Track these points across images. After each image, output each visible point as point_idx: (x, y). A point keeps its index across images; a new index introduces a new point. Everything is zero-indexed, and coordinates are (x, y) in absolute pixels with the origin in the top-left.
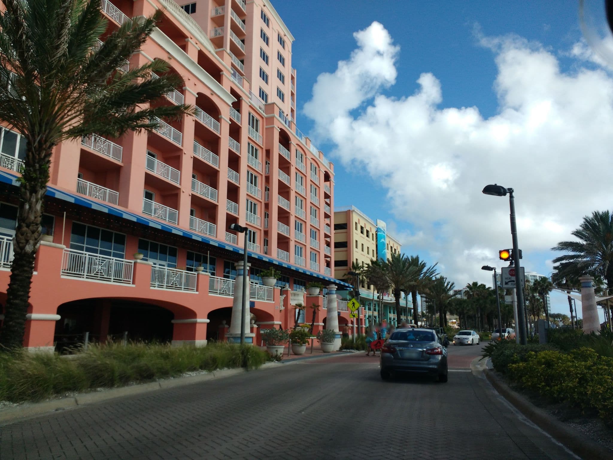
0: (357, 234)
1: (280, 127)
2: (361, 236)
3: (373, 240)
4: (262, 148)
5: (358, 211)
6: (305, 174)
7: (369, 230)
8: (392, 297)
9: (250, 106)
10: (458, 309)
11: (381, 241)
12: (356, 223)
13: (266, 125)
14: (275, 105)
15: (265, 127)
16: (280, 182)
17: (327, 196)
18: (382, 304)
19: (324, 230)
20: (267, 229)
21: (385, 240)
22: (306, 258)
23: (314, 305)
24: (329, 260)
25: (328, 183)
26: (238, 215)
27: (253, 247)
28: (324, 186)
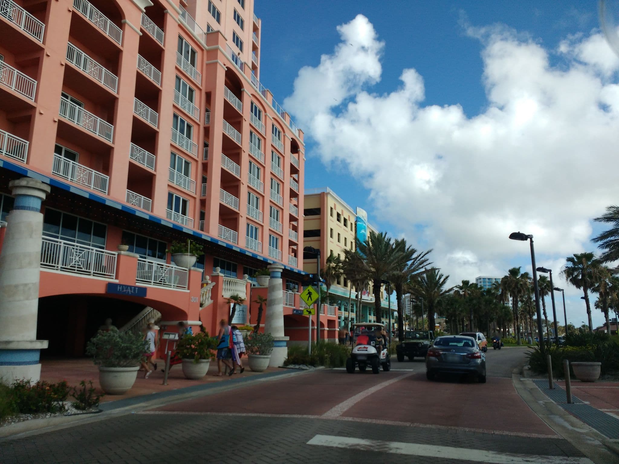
0: (333, 222)
1: (227, 66)
2: (337, 225)
3: (351, 230)
4: (200, 90)
5: (335, 195)
6: (264, 136)
7: (347, 218)
8: (372, 296)
9: (179, 26)
10: (448, 309)
11: (361, 232)
12: (331, 208)
13: (208, 60)
14: (219, 33)
15: (205, 61)
16: (224, 136)
17: (294, 170)
18: (360, 303)
19: (289, 209)
20: (204, 198)
21: (365, 231)
22: (262, 241)
23: (261, 299)
24: (296, 249)
25: (296, 155)
26: (155, 171)
27: (183, 219)
28: (290, 158)
